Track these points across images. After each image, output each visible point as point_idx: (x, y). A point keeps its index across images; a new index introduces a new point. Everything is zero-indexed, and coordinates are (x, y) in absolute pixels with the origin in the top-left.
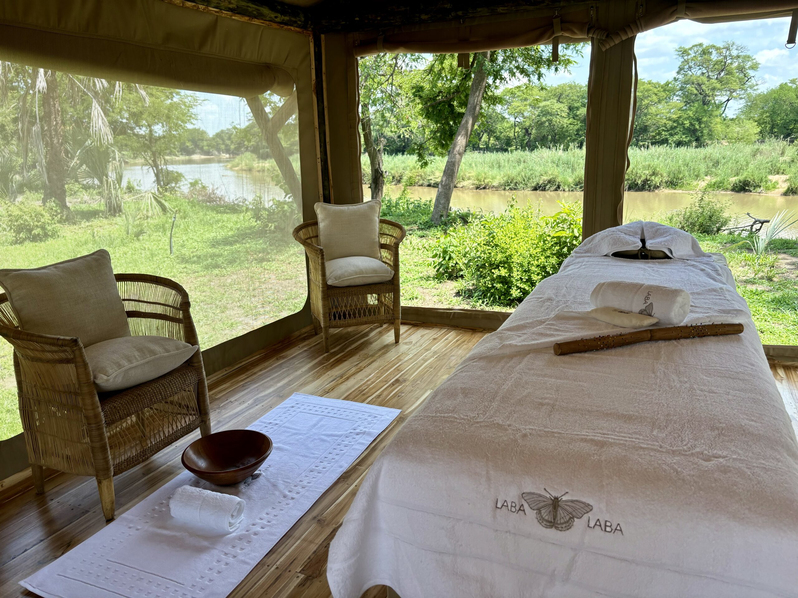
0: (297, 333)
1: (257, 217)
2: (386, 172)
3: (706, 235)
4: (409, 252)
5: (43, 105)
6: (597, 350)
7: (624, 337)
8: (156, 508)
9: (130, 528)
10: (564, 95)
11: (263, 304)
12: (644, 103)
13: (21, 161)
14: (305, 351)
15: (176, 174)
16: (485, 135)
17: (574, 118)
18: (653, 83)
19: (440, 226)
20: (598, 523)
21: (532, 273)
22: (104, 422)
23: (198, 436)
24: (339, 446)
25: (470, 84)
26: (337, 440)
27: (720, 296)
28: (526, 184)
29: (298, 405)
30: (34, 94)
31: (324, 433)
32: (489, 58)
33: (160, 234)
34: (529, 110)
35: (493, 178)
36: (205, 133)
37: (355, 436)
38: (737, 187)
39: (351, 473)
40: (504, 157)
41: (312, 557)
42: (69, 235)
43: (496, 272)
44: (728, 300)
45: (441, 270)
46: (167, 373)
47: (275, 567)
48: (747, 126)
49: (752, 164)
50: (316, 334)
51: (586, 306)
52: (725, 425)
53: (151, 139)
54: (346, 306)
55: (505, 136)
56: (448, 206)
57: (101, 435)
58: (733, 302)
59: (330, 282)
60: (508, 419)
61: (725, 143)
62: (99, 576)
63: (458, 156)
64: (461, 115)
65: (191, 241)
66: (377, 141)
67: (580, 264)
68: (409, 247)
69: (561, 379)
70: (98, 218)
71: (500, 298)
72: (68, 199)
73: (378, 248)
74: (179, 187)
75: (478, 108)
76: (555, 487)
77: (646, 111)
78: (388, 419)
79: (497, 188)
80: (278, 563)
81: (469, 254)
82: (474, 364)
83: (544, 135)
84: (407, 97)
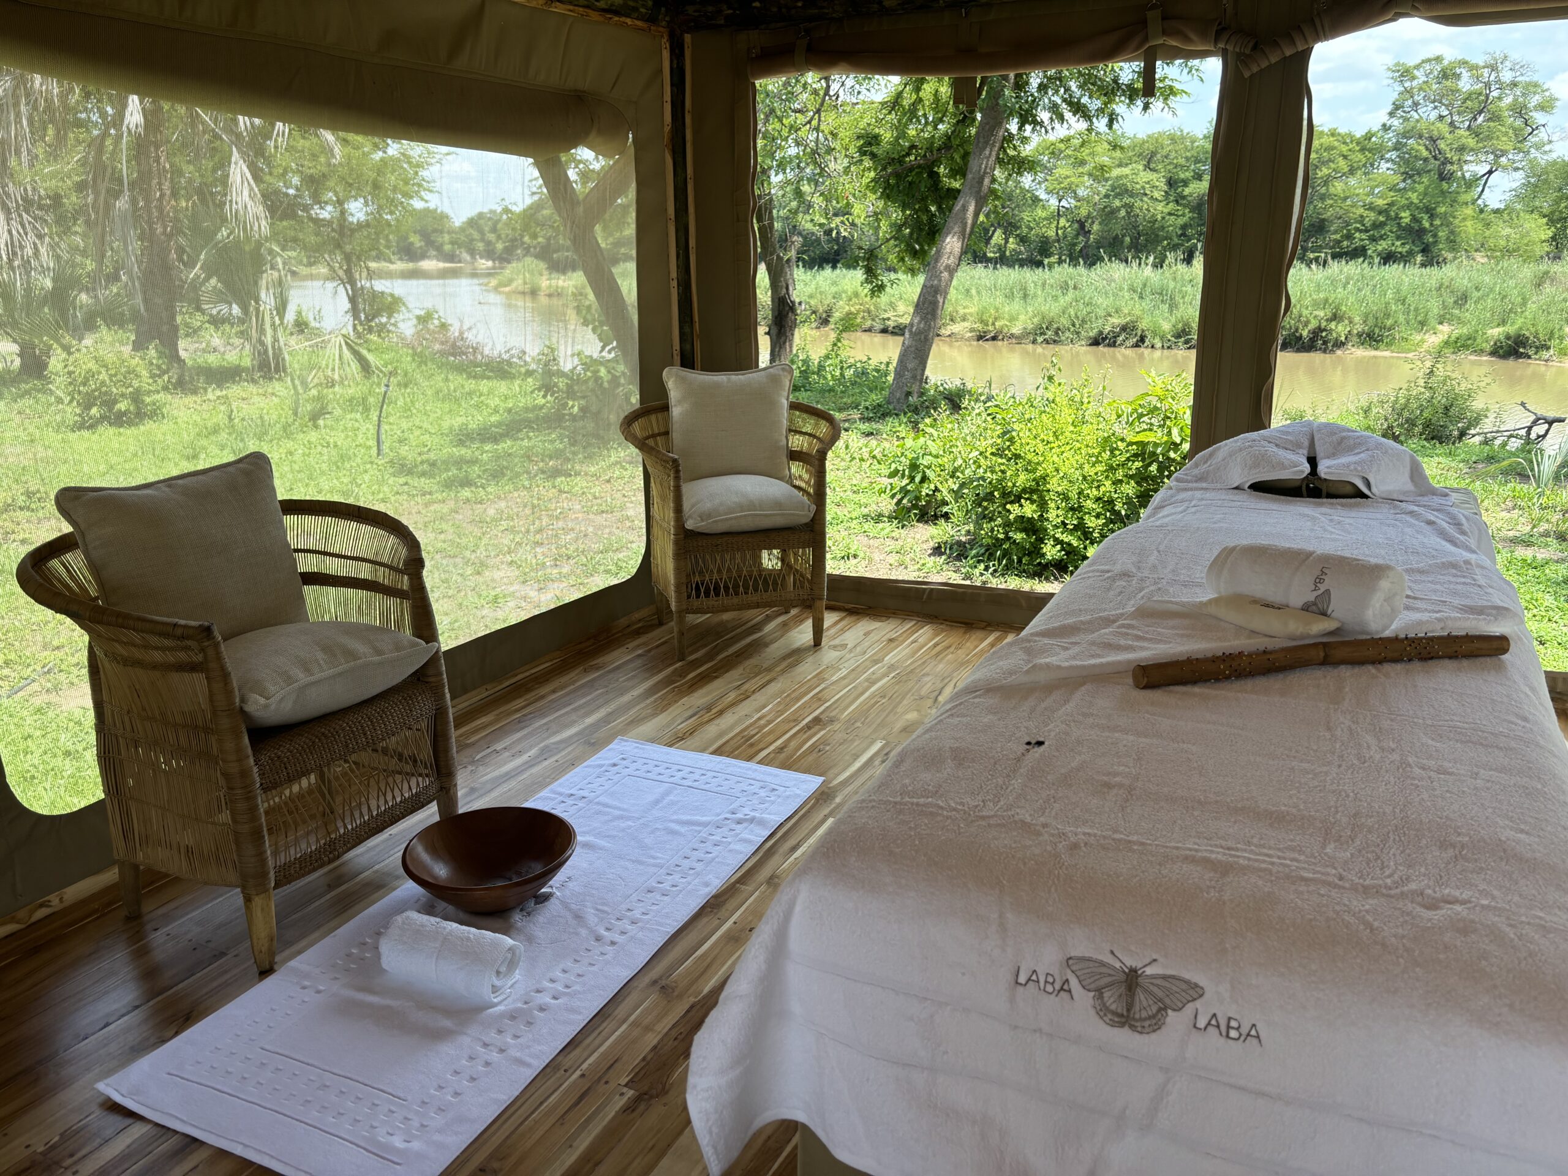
0: (623, 621)
1: (547, 388)
2: (800, 303)
3: (1438, 445)
4: (843, 464)
5: (137, 157)
6: (1217, 680)
7: (1271, 657)
8: (354, 951)
9: (304, 988)
10: (1159, 156)
11: (556, 559)
12: (1320, 174)
13: (90, 265)
14: (639, 656)
15: (389, 299)
16: (999, 232)
17: (1177, 202)
18: (1339, 134)
19: (905, 414)
20: (1213, 1021)
21: (1086, 513)
22: (258, 785)
23: (432, 815)
24: (702, 845)
25: (973, 131)
26: (700, 832)
27: (1464, 577)
28: (1078, 333)
29: (624, 762)
30: (120, 137)
31: (675, 817)
32: (1012, 81)
33: (358, 416)
34: (1087, 184)
35: (1013, 319)
36: (447, 217)
37: (734, 826)
38: (1501, 347)
39: (725, 897)
40: (1035, 278)
41: (649, 1057)
42: (183, 415)
43: (1015, 510)
44: (1479, 586)
45: (905, 501)
46: (377, 696)
47: (578, 1073)
48: (1527, 225)
49: (1534, 303)
50: (661, 624)
51: (1198, 590)
52: (1467, 839)
53: (343, 229)
54: (719, 571)
55: (1037, 235)
56: (923, 374)
57: (253, 809)
58: (1490, 590)
59: (690, 525)
60: (1044, 813)
61: (1480, 258)
62: (245, 1078)
63: (945, 274)
64: (954, 194)
65: (417, 433)
66: (784, 240)
67: (1186, 504)
68: (843, 455)
69: (1146, 737)
70: (239, 383)
71: (1020, 561)
72: (182, 344)
73: (785, 459)
74: (395, 325)
75: (987, 181)
76: (1133, 948)
77: (1323, 190)
78: (799, 796)
79: (1018, 339)
80: (585, 1066)
81: (962, 473)
82: (977, 700)
83: (1117, 235)
84: (846, 156)
